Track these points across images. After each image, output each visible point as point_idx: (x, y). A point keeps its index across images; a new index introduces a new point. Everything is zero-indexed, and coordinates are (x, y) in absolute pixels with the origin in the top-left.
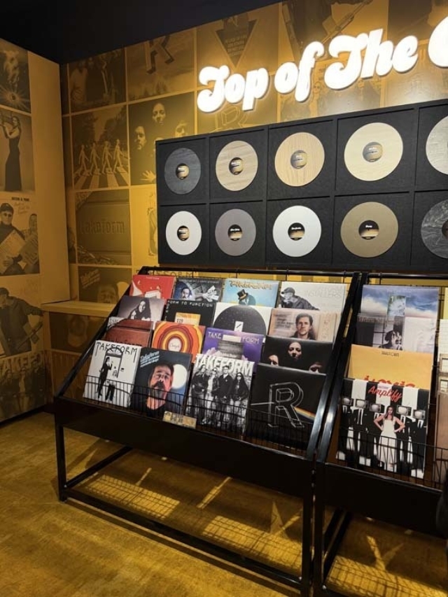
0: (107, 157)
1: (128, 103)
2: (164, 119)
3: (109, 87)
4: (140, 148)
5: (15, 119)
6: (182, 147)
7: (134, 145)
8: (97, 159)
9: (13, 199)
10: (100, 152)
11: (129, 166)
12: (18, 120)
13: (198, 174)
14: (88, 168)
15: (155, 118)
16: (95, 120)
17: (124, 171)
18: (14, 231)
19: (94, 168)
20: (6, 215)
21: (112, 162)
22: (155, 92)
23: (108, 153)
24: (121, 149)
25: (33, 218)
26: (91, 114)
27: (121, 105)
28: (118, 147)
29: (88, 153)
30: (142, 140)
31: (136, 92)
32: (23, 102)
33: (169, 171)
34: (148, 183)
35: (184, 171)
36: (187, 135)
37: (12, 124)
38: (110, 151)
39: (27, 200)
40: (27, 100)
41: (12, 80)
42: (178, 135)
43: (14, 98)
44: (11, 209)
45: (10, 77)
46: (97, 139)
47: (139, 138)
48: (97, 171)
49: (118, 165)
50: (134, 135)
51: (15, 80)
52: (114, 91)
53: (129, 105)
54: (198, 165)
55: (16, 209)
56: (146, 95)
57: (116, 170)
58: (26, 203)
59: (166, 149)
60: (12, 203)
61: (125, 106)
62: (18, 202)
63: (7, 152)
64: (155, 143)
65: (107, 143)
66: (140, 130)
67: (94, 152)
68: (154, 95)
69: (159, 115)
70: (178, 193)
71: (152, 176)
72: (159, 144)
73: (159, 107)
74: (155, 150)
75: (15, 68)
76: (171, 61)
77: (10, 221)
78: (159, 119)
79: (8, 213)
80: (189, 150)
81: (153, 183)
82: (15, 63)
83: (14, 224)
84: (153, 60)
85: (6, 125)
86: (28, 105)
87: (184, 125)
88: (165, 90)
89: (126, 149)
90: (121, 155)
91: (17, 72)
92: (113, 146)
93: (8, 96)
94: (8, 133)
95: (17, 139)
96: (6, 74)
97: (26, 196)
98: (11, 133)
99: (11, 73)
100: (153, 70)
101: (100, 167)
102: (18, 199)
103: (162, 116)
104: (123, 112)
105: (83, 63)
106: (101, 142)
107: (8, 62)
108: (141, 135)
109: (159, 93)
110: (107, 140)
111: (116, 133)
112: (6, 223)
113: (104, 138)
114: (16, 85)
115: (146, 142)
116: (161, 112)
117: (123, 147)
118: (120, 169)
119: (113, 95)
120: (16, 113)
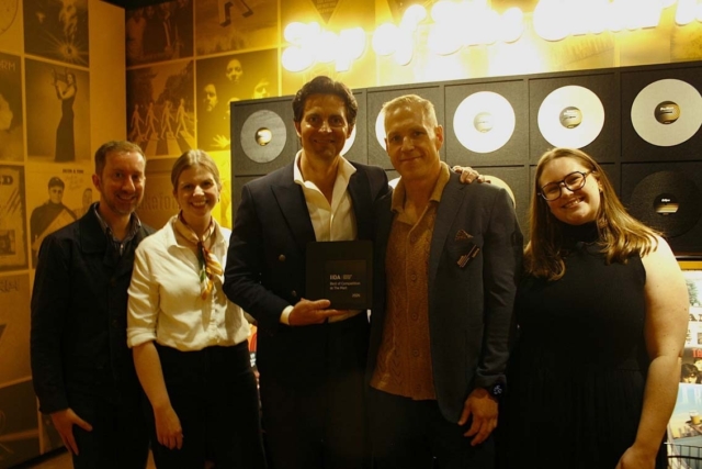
0: (167, 120)
1: (195, 58)
2: (241, 77)
3: (173, 39)
4: (210, 109)
5: (70, 76)
6: (263, 109)
7: (203, 105)
8: (154, 121)
9: (65, 171)
10: (159, 113)
11: (195, 130)
12: (74, 77)
13: (283, 139)
14: (143, 131)
15: (229, 76)
16: (154, 76)
17: (189, 135)
18: (64, 211)
19: (151, 131)
20: (55, 191)
21: (174, 125)
22: (230, 46)
23: (168, 115)
24: (186, 111)
25: (88, 193)
26: (148, 69)
27: (188, 59)
28: (181, 108)
29: (143, 114)
30: (213, 100)
31: (206, 46)
32: (82, 56)
33: (246, 136)
34: (219, 149)
35: (265, 136)
36: (269, 96)
37: (67, 82)
38: (172, 112)
39: (81, 172)
40: (84, 53)
41: (68, 30)
42: (258, 96)
43: (70, 51)
44: (61, 184)
45: (66, 27)
46: (156, 97)
47: (209, 97)
48: (154, 136)
49: (182, 128)
50: (202, 95)
51: (72, 30)
52: (178, 44)
53: (198, 62)
54: (283, 130)
55: (66, 183)
56: (219, 50)
57: (179, 135)
58: (79, 176)
59: (242, 111)
60: (62, 177)
61: (192, 62)
62: (70, 175)
63: (60, 115)
64: (229, 103)
65: (168, 102)
66: (211, 88)
67: (151, 113)
68: (228, 50)
69: (234, 72)
70: (258, 161)
71: (225, 141)
72: (234, 105)
73: (234, 64)
74: (229, 112)
75: (72, 17)
76: (249, 14)
77: (60, 198)
78: (234, 77)
79: (58, 188)
80: (271, 113)
81: (225, 149)
82: (73, 11)
83: (64, 202)
84: (228, 12)
85: (60, 83)
86: (86, 58)
87: (266, 84)
88: (242, 45)
89: (192, 110)
90: (185, 118)
91: (75, 21)
92: (176, 106)
93: (63, 49)
94: (61, 93)
95: (72, 99)
96: (62, 24)
97: (79, 167)
98: (64, 93)
99: (67, 23)
100: (227, 23)
101: (159, 130)
102: (70, 171)
103: (239, 74)
104: (189, 67)
105: (141, 12)
106: (161, 102)
107: (64, 11)
108: (211, 95)
109: (234, 48)
110: (167, 99)
111: (179, 91)
112: (55, 201)
113: (166, 96)
114: (73, 37)
115: (218, 103)
116: (236, 69)
117: (189, 108)
118: (185, 133)
119: (178, 48)
120: (71, 69)
